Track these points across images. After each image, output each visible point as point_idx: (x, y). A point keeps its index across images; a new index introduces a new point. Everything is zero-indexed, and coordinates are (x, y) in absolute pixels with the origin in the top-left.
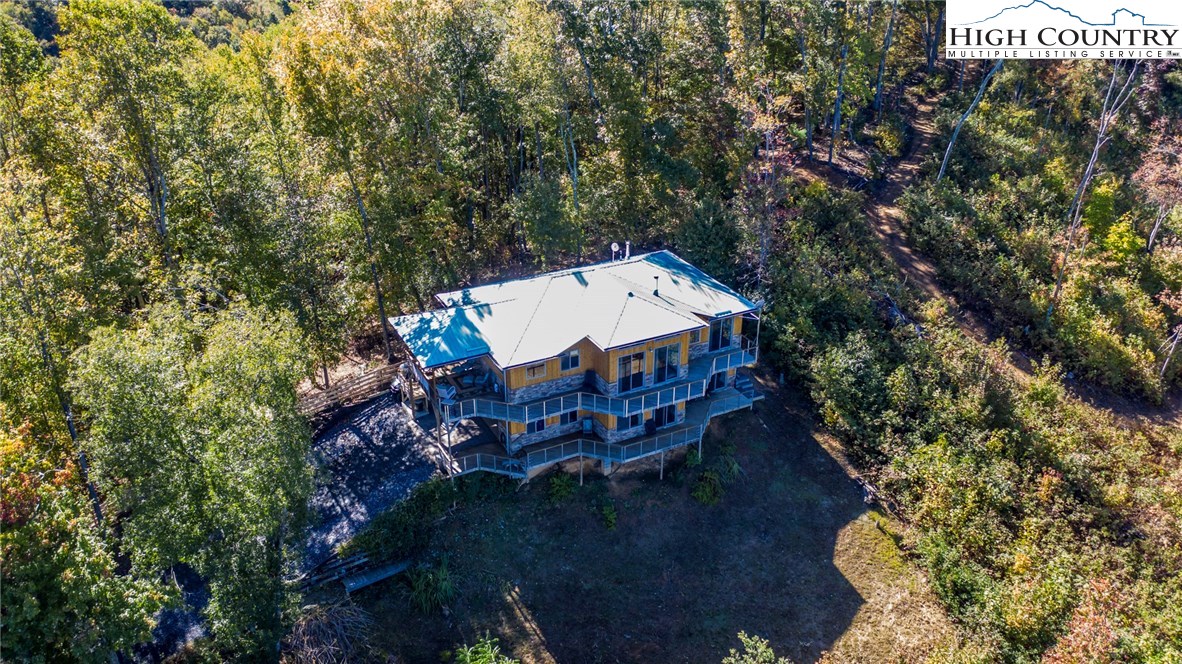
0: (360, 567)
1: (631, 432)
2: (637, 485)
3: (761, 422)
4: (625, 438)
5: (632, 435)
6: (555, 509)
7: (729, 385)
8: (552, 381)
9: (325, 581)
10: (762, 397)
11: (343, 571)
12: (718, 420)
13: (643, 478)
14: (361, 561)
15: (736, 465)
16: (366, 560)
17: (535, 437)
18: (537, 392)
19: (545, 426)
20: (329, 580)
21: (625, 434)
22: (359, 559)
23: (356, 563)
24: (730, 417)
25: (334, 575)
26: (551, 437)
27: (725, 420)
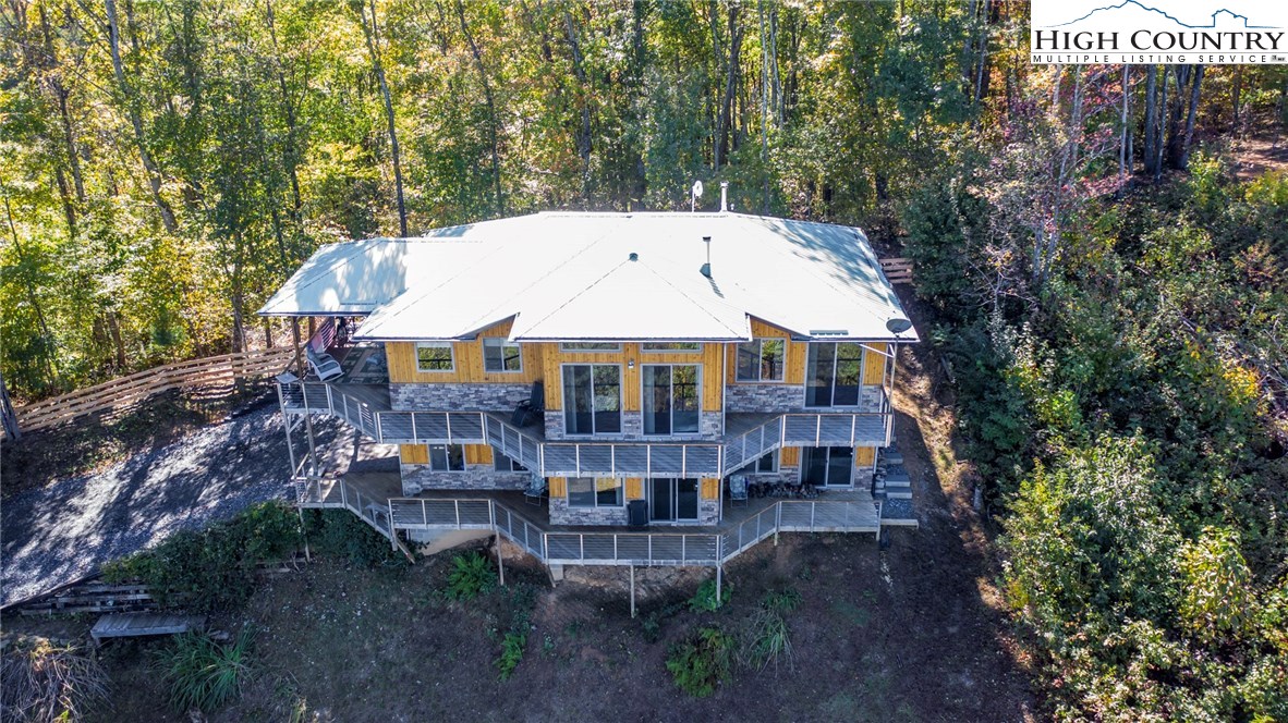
0: (136, 605)
1: (599, 514)
2: (586, 612)
3: (885, 567)
4: (586, 522)
5: (600, 521)
6: (443, 611)
7: (859, 483)
8: (470, 385)
9: (79, 609)
10: (913, 522)
11: (111, 603)
12: (798, 540)
13: (605, 605)
14: (139, 597)
15: (781, 636)
16: (146, 597)
17: (446, 478)
18: (440, 398)
19: (466, 466)
20: (85, 609)
21: (586, 515)
22: (137, 592)
23: (131, 597)
24: (826, 542)
25: (93, 605)
26: (476, 487)
27: (812, 546)
